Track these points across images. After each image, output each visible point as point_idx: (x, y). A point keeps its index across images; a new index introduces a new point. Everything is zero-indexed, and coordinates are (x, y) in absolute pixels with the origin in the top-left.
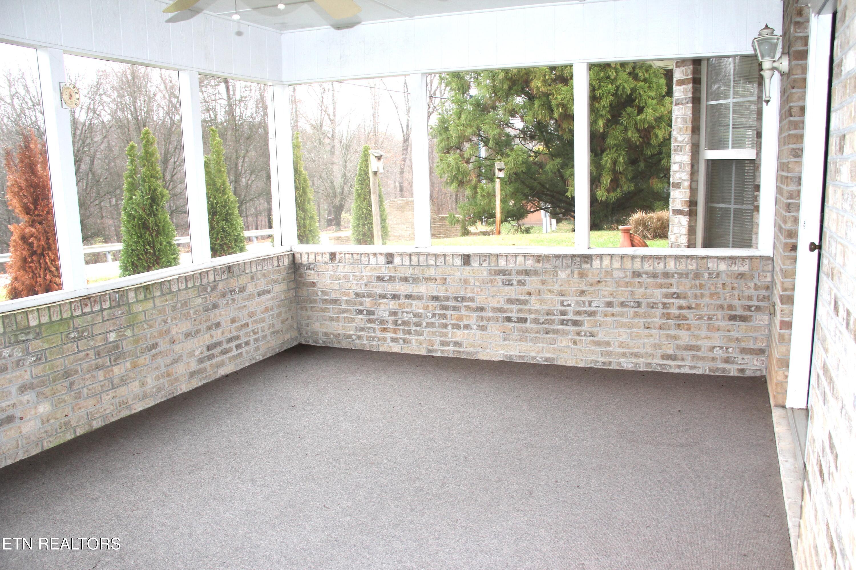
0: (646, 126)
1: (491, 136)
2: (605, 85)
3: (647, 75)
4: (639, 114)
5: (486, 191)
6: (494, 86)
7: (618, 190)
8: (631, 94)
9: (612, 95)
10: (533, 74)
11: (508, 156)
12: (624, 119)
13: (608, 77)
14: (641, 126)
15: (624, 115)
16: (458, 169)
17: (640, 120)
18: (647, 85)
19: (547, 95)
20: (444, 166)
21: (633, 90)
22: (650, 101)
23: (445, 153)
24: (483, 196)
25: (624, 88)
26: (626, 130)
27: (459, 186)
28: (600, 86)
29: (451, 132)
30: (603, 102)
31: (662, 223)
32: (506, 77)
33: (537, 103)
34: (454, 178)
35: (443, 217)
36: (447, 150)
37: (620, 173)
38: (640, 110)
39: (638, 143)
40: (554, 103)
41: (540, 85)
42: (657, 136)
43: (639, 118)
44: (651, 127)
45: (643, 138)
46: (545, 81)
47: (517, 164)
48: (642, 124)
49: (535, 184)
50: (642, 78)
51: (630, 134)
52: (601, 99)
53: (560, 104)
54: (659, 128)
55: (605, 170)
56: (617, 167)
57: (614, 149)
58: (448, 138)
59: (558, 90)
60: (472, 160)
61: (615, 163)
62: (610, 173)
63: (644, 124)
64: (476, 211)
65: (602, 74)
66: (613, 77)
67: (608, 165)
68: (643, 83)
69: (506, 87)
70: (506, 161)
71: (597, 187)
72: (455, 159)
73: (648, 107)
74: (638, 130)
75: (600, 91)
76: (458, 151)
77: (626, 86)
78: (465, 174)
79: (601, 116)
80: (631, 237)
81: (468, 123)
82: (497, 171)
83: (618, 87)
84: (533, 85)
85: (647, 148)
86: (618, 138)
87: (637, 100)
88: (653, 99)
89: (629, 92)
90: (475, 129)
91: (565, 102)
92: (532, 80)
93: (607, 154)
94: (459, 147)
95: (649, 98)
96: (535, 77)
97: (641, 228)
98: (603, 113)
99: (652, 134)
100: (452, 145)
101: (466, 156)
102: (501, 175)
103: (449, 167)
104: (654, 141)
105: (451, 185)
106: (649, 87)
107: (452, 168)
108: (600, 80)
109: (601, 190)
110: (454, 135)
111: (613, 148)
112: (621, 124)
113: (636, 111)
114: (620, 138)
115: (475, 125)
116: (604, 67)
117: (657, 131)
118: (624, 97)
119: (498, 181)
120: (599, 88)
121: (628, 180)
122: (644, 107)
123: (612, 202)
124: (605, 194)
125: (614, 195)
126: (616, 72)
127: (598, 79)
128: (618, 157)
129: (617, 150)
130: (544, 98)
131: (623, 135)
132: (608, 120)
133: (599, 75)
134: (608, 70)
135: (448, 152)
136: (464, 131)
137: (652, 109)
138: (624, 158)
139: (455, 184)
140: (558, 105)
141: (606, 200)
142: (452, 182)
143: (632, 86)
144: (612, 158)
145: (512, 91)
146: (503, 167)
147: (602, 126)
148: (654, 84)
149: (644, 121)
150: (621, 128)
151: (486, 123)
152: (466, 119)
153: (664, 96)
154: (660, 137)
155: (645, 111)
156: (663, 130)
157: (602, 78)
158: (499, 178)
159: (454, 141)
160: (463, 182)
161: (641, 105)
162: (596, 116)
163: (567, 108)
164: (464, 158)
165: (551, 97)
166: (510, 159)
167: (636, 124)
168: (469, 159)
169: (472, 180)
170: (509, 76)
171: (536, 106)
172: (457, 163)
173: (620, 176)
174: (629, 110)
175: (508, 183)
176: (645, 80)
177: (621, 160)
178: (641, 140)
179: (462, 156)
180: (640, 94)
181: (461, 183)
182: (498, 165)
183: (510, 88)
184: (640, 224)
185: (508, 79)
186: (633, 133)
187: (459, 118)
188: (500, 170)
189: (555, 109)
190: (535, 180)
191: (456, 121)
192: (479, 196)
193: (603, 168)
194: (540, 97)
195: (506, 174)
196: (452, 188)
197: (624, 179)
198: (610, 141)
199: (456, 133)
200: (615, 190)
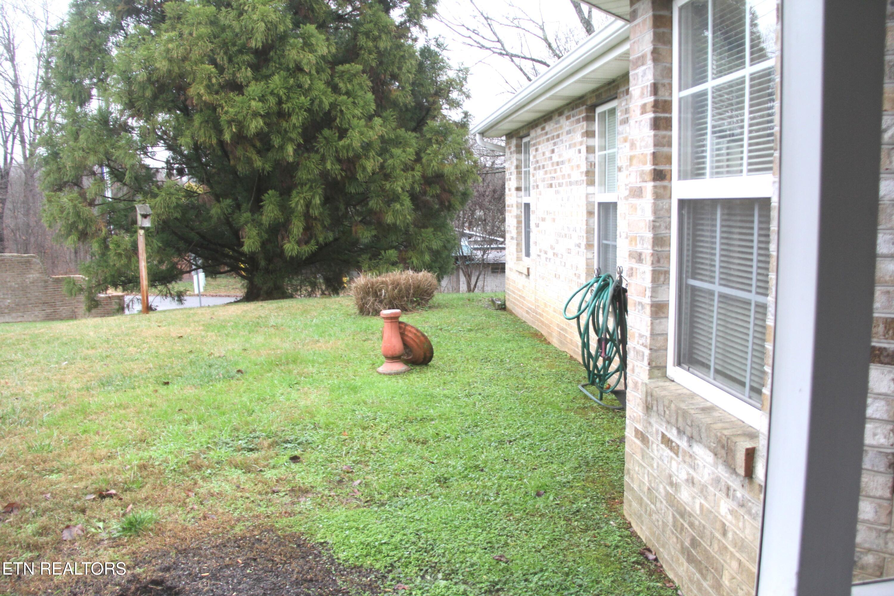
0: (351, 154)
1: (128, 166)
2: (295, 96)
3: (350, 87)
4: (341, 138)
5: (123, 247)
6: (130, 93)
7: (313, 242)
8: (329, 111)
9: (305, 111)
10: (192, 76)
11: (155, 196)
12: (320, 144)
13: (300, 86)
14: (343, 155)
15: (320, 139)
16: (78, 214)
17: (343, 147)
18: (351, 99)
19: (213, 108)
20: (55, 210)
21: (333, 106)
22: (355, 122)
23: (55, 191)
24: (120, 255)
25: (321, 102)
26: (323, 159)
27: (79, 239)
28: (289, 98)
29: (63, 160)
30: (294, 119)
31: (400, 291)
32: (149, 79)
33: (197, 119)
34: (71, 228)
35: (58, 279)
36: (59, 187)
37: (316, 219)
38: (343, 133)
39: (339, 177)
40: (224, 118)
41: (202, 91)
42: (364, 169)
43: (341, 143)
44: (358, 157)
45: (345, 171)
46: (209, 87)
47: (168, 207)
48: (345, 151)
49: (193, 234)
50: (344, 90)
51: (329, 166)
52: (290, 115)
53: (233, 121)
54: (367, 157)
55: (296, 214)
56: (311, 211)
57: (308, 186)
58: (59, 169)
59: (229, 100)
60: (97, 202)
61: (308, 205)
62: (302, 219)
63: (347, 152)
64: (108, 275)
65: (291, 81)
66: (307, 86)
67: (299, 207)
68: (345, 97)
69: (148, 93)
70: (153, 204)
71: (283, 239)
72: (71, 200)
73: (353, 129)
74: (339, 160)
75: (289, 105)
76: (76, 188)
77: (324, 100)
78: (87, 222)
79: (291, 140)
80: (400, 328)
81: (91, 146)
82: (139, 218)
83: (312, 101)
84: (192, 91)
85: (350, 185)
86: (312, 170)
87: (338, 120)
88: (359, 119)
89: (327, 108)
90: (101, 156)
91: (240, 117)
92: (190, 84)
93: (298, 193)
94: (77, 183)
95: (354, 117)
96: (194, 81)
97: (371, 299)
98: (294, 135)
99: (357, 166)
100: (66, 179)
101: (89, 196)
102: (147, 223)
103: (62, 212)
104: (360, 176)
105: (67, 238)
106: (354, 103)
107: (68, 214)
108: (289, 89)
109: (289, 242)
110: (69, 164)
111: (306, 184)
112: (317, 152)
113: (337, 135)
114: (316, 172)
115: (102, 149)
116: (294, 72)
117: (363, 161)
118: (321, 115)
119: (142, 232)
120: (287, 101)
121: (324, 227)
122: (346, 130)
123: (304, 258)
124: (296, 247)
125: (307, 249)
126: (311, 80)
127: (286, 88)
128: (313, 197)
129: (311, 187)
130: (209, 112)
131: (320, 167)
132: (299, 145)
133: (288, 82)
134: (300, 76)
135: (60, 190)
136: (85, 158)
137: (359, 132)
138: (320, 199)
139: (73, 237)
140: (229, 123)
141: (297, 256)
142: (69, 234)
143: (332, 100)
144: (305, 198)
145: (159, 102)
146: (149, 211)
147: (292, 154)
148: (359, 99)
149: (348, 147)
150: (318, 157)
151: (120, 147)
152: (87, 140)
153: (373, 116)
154: (369, 169)
155: (349, 134)
156: (372, 161)
157: (292, 87)
158: (142, 228)
159: (69, 175)
160: (87, 234)
161: (344, 126)
162: (283, 139)
163: (243, 127)
164: (85, 199)
165: (219, 110)
166: (158, 199)
167: (337, 151)
168: (94, 200)
169: (100, 230)
170: (154, 78)
171: (196, 123)
172: (75, 206)
173: (314, 222)
174: (326, 132)
175: (154, 234)
176: (348, 93)
177: (317, 201)
178: (343, 174)
179: (82, 195)
180: (341, 111)
181: (83, 236)
182: (140, 209)
183: (155, 97)
184: (368, 293)
185: (153, 83)
186: (332, 163)
187: (76, 139)
188: (145, 216)
189: (225, 127)
190: (192, 229)
191: (71, 143)
192: (111, 254)
193: (292, 211)
194: (201, 111)
195: (153, 222)
196: (70, 242)
197: (320, 227)
198: (302, 175)
199: (72, 162)
200: (307, 243)
